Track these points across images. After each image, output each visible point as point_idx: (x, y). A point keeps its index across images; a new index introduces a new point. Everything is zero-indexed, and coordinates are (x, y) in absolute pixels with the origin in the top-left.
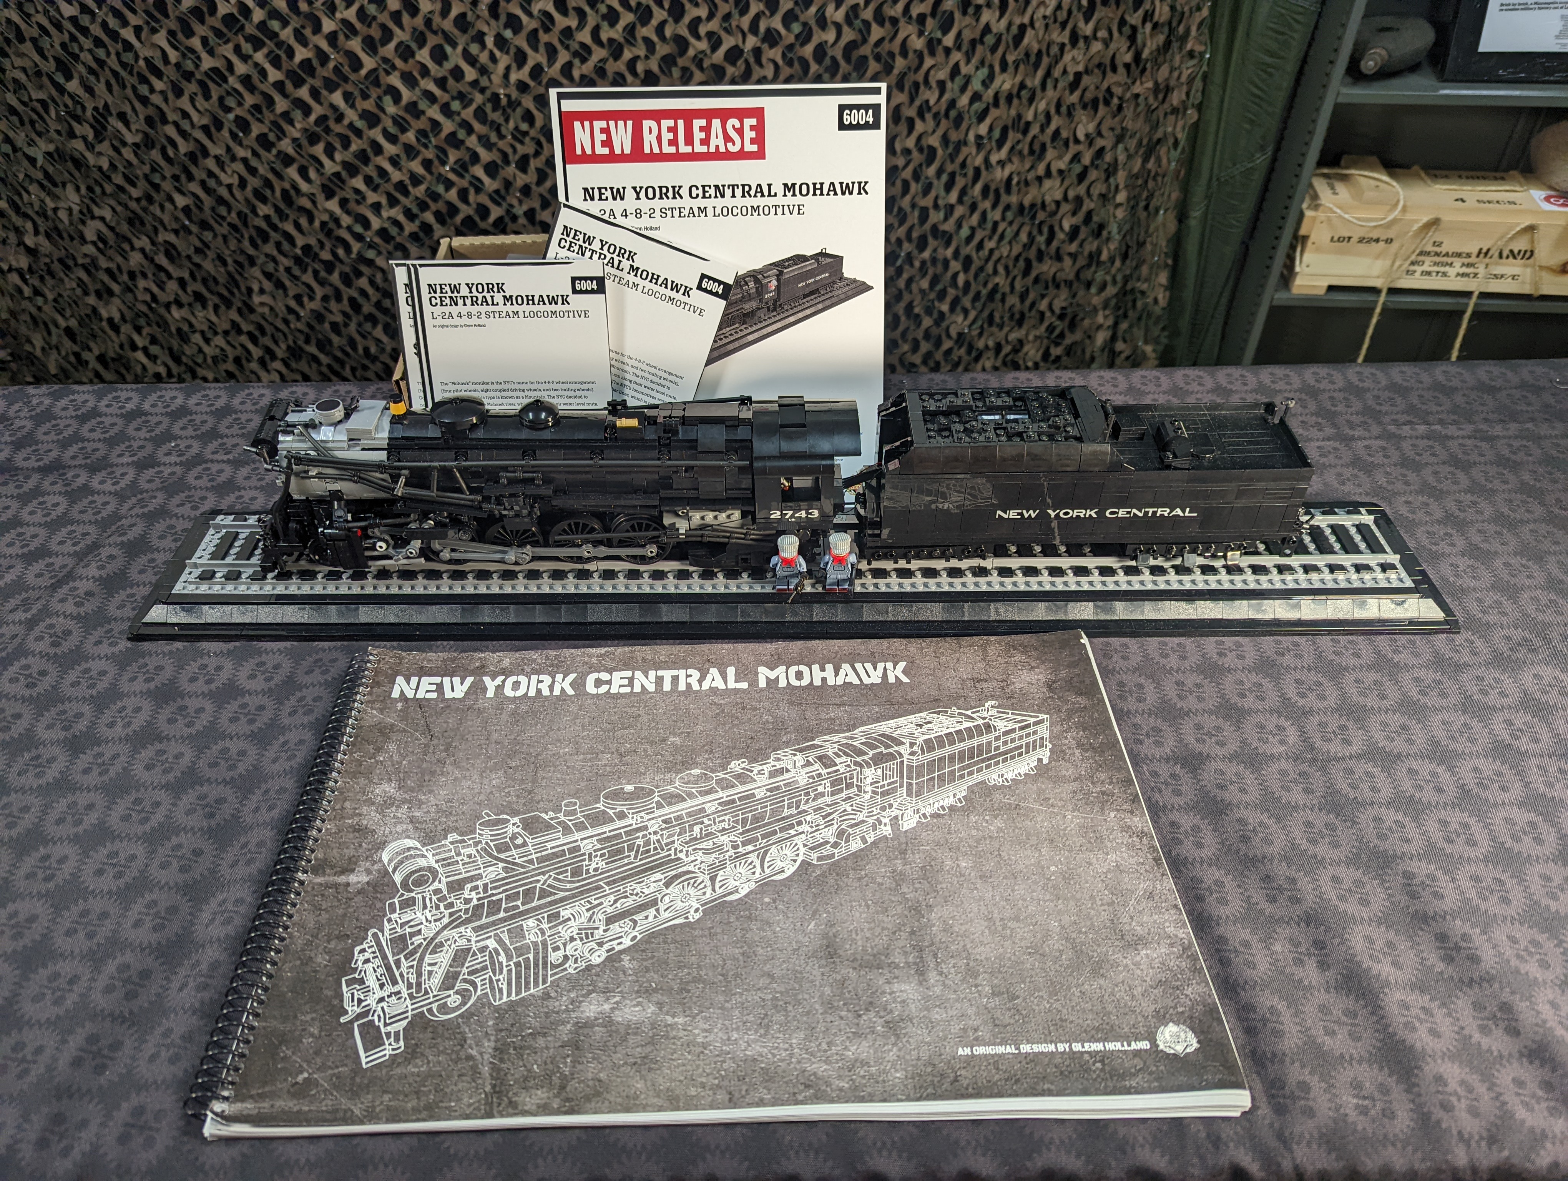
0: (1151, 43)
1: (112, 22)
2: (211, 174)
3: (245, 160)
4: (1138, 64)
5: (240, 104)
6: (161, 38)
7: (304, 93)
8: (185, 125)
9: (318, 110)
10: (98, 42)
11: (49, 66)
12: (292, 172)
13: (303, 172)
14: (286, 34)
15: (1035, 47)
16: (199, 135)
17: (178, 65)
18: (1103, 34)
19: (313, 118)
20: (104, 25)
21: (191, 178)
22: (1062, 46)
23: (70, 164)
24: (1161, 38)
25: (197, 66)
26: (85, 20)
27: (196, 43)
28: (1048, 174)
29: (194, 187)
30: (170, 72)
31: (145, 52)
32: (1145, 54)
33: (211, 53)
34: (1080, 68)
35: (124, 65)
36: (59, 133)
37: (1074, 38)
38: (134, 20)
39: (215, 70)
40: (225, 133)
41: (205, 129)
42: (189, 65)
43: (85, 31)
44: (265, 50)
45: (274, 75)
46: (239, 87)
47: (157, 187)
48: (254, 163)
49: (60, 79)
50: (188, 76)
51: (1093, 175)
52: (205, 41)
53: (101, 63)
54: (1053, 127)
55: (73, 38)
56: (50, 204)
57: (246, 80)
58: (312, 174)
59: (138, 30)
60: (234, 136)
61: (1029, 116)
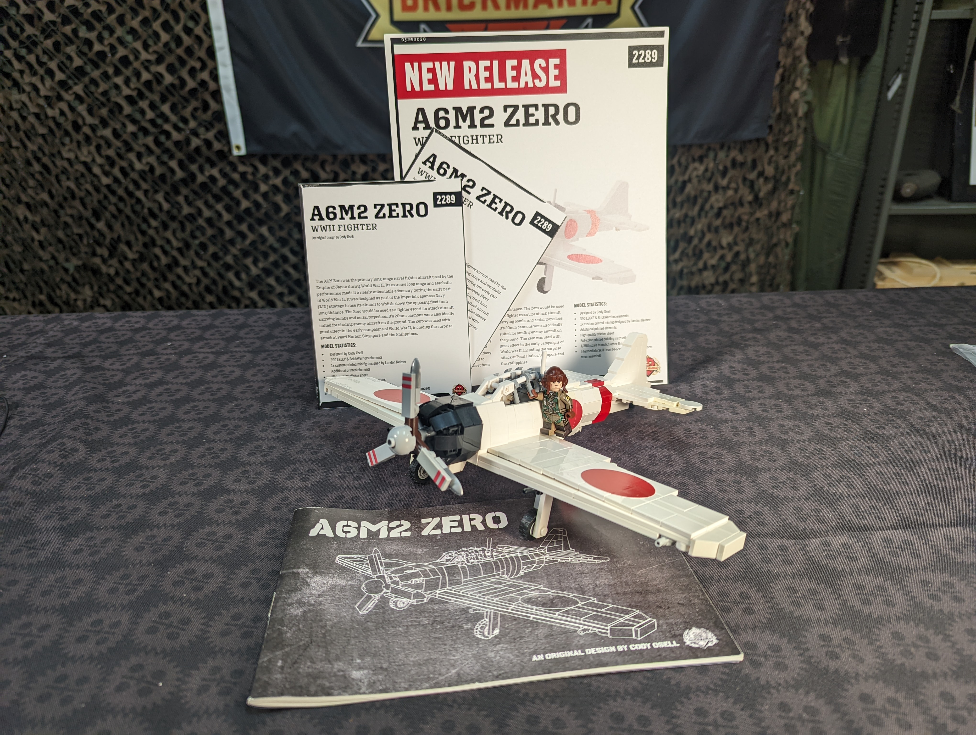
0: (764, 189)
1: (131, 187)
2: (179, 277)
3: (202, 269)
4: (757, 201)
5: (203, 234)
6: (160, 197)
7: (244, 227)
8: (167, 248)
9: (251, 237)
10: (121, 199)
11: (88, 214)
12: (231, 275)
13: (238, 275)
14: (237, 194)
15: (693, 193)
16: (175, 253)
17: (168, 212)
18: (733, 185)
19: (248, 242)
20: (126, 189)
21: (165, 279)
22: (709, 192)
23: (90, 273)
24: (770, 186)
25: (180, 212)
26: (115, 187)
27: (181, 199)
28: (705, 268)
29: (167, 286)
30: (163, 217)
31: (148, 204)
32: (761, 195)
33: (189, 204)
34: (721, 204)
35: (134, 212)
36: (86, 253)
37: (716, 188)
38: (144, 186)
39: (191, 215)
40: (192, 253)
41: (179, 250)
42: (175, 212)
43: (113, 193)
44: (224, 203)
45: (226, 217)
46: (204, 224)
47: (143, 285)
48: (208, 270)
49: (93, 221)
50: (173, 218)
51: (734, 268)
52: (186, 198)
53: (120, 211)
54: (706, 240)
55: (106, 197)
56: (73, 296)
57: (209, 221)
58: (243, 276)
59: (146, 192)
60: (197, 254)
61: (692, 232)
